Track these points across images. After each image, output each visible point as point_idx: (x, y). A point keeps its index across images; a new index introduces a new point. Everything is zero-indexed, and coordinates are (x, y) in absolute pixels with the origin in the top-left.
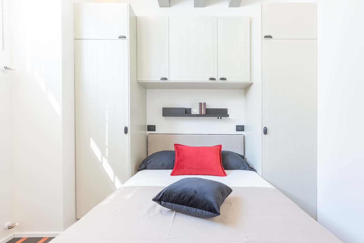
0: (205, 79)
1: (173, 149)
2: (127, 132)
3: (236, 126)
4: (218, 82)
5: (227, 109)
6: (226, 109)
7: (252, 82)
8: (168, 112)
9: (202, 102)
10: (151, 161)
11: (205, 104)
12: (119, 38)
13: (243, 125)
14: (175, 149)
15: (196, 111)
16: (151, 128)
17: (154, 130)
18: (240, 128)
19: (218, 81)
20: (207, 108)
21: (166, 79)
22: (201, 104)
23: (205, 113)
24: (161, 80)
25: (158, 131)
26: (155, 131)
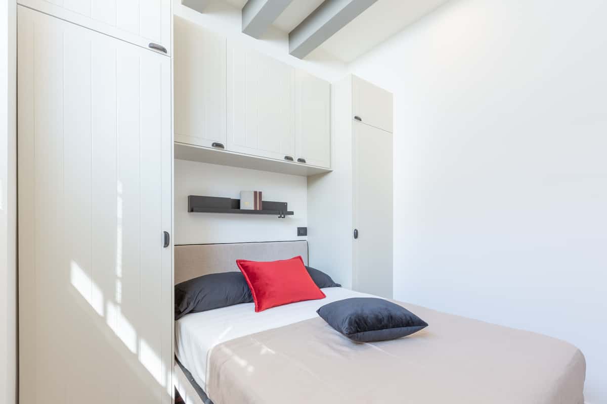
0: (280, 157)
1: (236, 269)
2: (168, 244)
3: (298, 228)
4: (294, 164)
5: (287, 203)
6: (285, 203)
7: (331, 170)
9: (258, 191)
11: (260, 193)
12: (151, 46)
13: (306, 227)
14: (240, 269)
18: (302, 231)
19: (295, 162)
20: (263, 200)
21: (221, 146)
22: (255, 193)
23: (261, 209)
24: (212, 146)
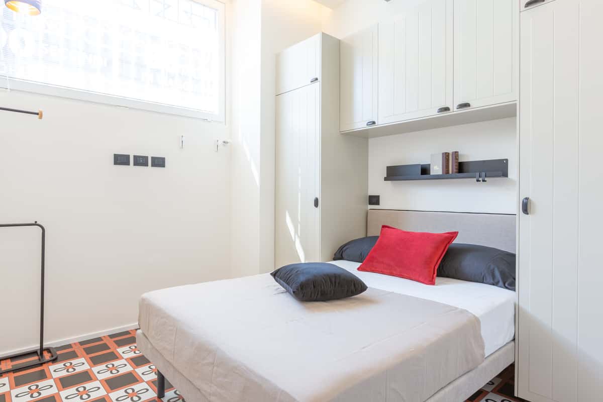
0: (432, 112)
2: (318, 205)
4: (455, 113)
5: (508, 160)
6: (505, 160)
8: (394, 173)
9: (450, 152)
10: (348, 248)
12: (312, 82)
15: (438, 169)
16: (374, 200)
17: (377, 203)
19: (454, 110)
21: (374, 123)
22: (446, 155)
23: (455, 172)
24: (367, 125)
25: (384, 204)
26: (379, 204)
